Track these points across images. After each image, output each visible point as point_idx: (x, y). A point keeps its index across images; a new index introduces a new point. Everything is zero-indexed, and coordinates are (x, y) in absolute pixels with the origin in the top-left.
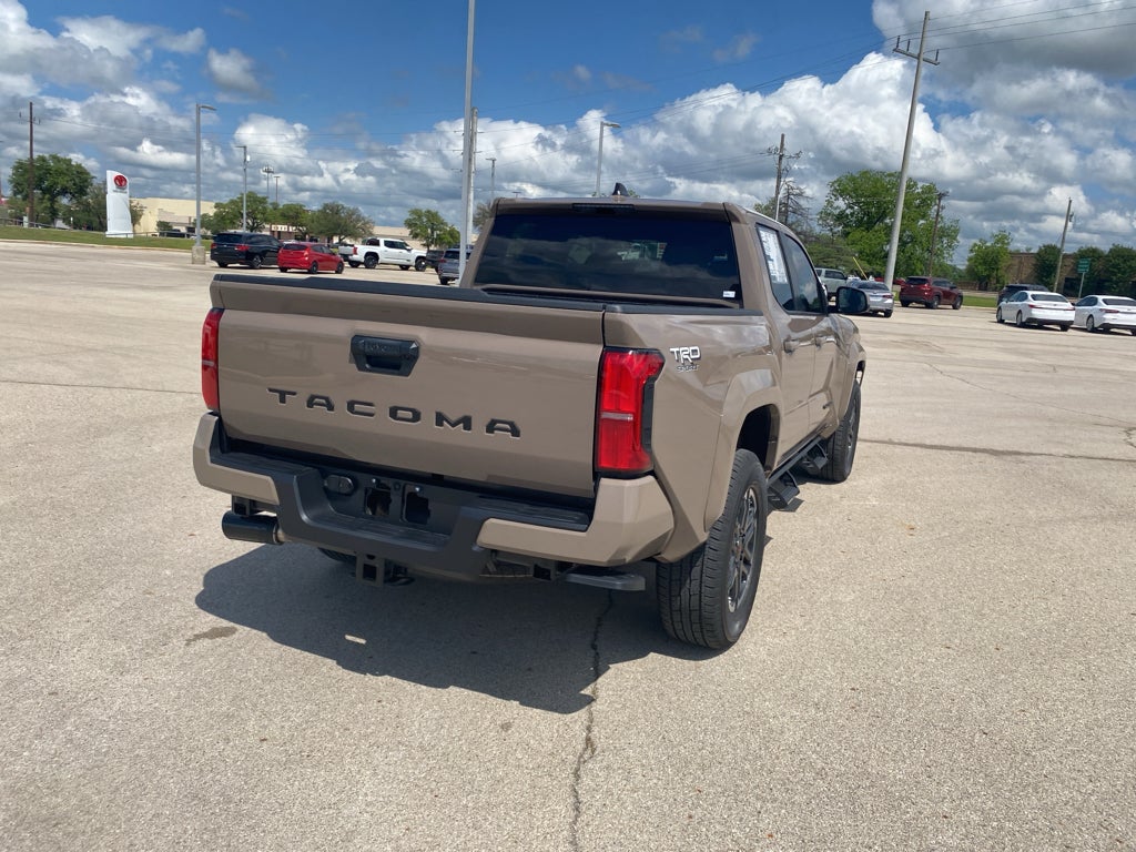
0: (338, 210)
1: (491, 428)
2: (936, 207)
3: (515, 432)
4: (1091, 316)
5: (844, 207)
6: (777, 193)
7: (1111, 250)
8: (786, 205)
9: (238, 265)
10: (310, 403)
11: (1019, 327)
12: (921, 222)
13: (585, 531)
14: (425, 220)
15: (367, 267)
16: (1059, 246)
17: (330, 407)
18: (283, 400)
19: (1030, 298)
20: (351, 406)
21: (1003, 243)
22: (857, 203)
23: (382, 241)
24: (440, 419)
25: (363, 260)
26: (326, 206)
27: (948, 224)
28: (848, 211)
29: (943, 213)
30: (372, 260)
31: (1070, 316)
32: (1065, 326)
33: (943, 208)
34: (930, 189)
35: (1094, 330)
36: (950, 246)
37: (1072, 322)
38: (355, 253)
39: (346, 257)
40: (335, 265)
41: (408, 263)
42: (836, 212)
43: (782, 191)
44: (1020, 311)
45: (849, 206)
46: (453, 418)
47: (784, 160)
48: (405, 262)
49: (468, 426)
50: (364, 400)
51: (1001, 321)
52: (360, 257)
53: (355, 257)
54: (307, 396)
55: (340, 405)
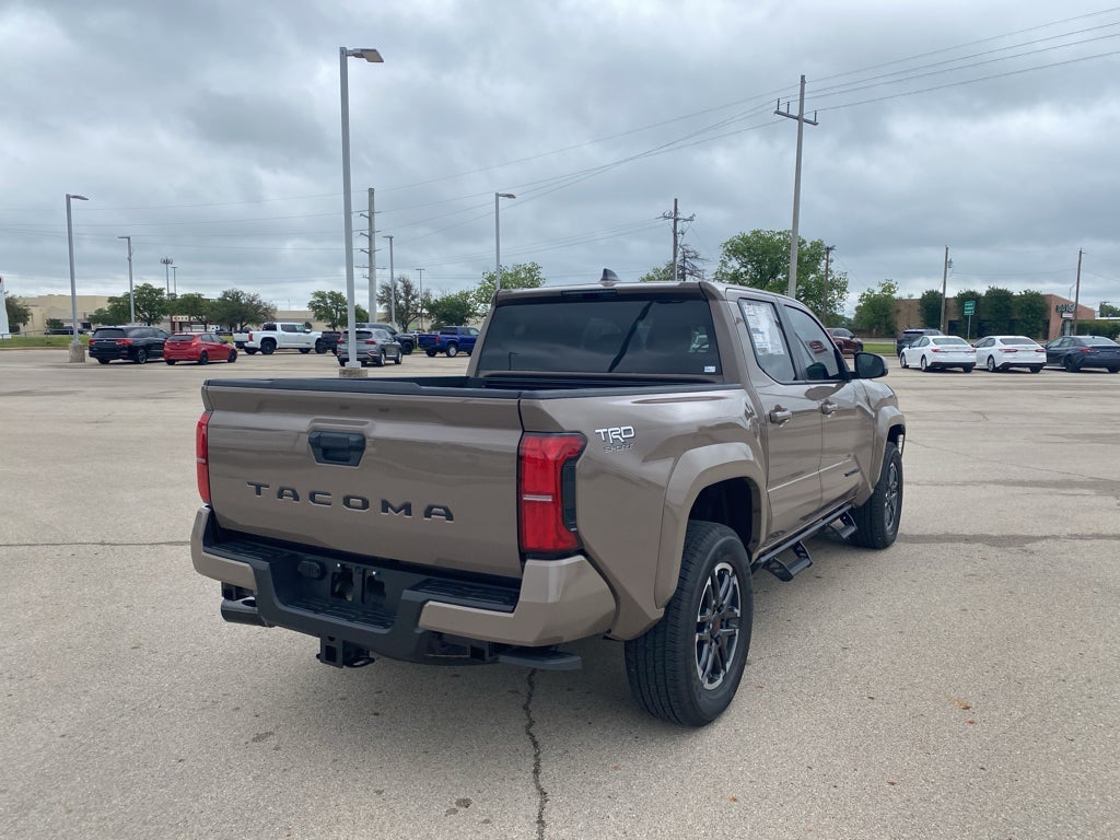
0: (238, 297)
1: (428, 513)
2: (825, 261)
3: (449, 516)
4: (991, 356)
5: (738, 267)
6: (675, 256)
7: (987, 292)
8: (683, 268)
9: (121, 360)
10: (281, 494)
11: (925, 371)
12: (812, 276)
13: (512, 612)
14: (329, 301)
15: (264, 354)
16: (941, 291)
17: (296, 498)
18: (259, 492)
19: (932, 342)
20: (312, 497)
21: (890, 291)
22: (750, 261)
23: (278, 325)
24: (385, 506)
25: (259, 347)
26: (226, 294)
27: (837, 277)
28: (743, 270)
29: (831, 266)
30: (269, 346)
31: (970, 358)
32: (968, 368)
33: (832, 261)
34: (817, 245)
35: (996, 370)
36: (841, 298)
37: (974, 364)
38: (251, 339)
39: (240, 345)
40: (227, 354)
41: (308, 346)
42: (731, 272)
43: (679, 255)
44: (924, 357)
45: (743, 265)
46: (396, 505)
47: (678, 223)
48: (304, 345)
49: (409, 512)
50: (322, 491)
51: (906, 367)
52: (256, 343)
53: (250, 344)
54: (277, 489)
55: (304, 496)
